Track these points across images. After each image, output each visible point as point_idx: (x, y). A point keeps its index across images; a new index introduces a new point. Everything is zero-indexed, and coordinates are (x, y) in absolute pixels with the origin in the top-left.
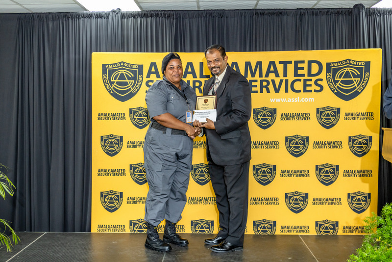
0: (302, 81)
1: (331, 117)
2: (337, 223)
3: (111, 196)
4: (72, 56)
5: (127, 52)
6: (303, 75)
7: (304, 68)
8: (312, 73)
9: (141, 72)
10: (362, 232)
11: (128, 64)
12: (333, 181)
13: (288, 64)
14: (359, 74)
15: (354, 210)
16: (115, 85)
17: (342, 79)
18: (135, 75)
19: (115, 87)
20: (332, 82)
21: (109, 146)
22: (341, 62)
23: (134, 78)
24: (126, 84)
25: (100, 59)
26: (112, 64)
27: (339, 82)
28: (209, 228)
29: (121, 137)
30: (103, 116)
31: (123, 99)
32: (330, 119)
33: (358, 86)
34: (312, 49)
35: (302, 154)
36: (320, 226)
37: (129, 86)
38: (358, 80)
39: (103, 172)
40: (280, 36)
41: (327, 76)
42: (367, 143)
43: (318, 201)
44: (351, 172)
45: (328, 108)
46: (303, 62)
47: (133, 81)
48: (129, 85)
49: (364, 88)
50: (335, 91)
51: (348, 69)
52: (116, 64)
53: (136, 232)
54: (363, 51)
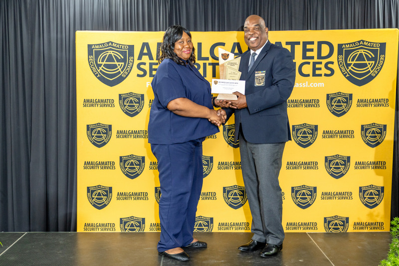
0: (311, 64)
1: (342, 104)
2: (347, 219)
3: (99, 191)
4: (53, 35)
5: (116, 30)
6: (312, 58)
7: (313, 49)
8: (322, 55)
9: (132, 54)
10: (374, 228)
11: (117, 44)
12: (344, 173)
13: (296, 46)
14: (373, 56)
15: (366, 205)
16: (102, 68)
17: (354, 62)
18: (125, 57)
19: (102, 70)
20: (344, 66)
21: (96, 136)
22: (354, 43)
23: (124, 60)
24: (115, 66)
25: (85, 39)
26: (99, 45)
27: (352, 66)
28: (208, 226)
29: (110, 126)
30: (88, 103)
31: (111, 84)
32: (342, 106)
33: (372, 69)
34: (322, 28)
35: (310, 144)
36: (329, 222)
37: (118, 69)
38: (372, 63)
39: (89, 165)
40: (287, 14)
41: (338, 58)
42: (381, 132)
43: (327, 196)
44: (363, 164)
45: (339, 94)
46: (312, 43)
47: (123, 63)
48: (119, 67)
49: (379, 72)
50: (347, 76)
51: (362, 51)
52: (103, 44)
53: (127, 231)
54: (377, 31)
